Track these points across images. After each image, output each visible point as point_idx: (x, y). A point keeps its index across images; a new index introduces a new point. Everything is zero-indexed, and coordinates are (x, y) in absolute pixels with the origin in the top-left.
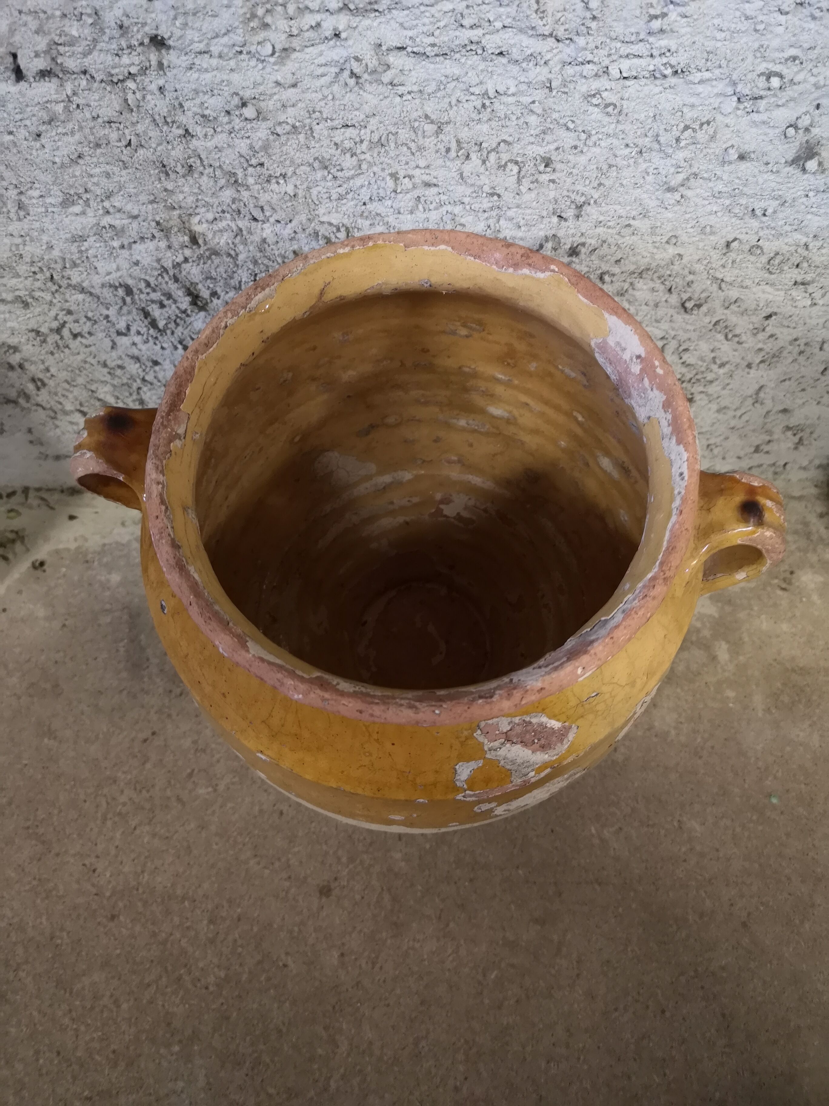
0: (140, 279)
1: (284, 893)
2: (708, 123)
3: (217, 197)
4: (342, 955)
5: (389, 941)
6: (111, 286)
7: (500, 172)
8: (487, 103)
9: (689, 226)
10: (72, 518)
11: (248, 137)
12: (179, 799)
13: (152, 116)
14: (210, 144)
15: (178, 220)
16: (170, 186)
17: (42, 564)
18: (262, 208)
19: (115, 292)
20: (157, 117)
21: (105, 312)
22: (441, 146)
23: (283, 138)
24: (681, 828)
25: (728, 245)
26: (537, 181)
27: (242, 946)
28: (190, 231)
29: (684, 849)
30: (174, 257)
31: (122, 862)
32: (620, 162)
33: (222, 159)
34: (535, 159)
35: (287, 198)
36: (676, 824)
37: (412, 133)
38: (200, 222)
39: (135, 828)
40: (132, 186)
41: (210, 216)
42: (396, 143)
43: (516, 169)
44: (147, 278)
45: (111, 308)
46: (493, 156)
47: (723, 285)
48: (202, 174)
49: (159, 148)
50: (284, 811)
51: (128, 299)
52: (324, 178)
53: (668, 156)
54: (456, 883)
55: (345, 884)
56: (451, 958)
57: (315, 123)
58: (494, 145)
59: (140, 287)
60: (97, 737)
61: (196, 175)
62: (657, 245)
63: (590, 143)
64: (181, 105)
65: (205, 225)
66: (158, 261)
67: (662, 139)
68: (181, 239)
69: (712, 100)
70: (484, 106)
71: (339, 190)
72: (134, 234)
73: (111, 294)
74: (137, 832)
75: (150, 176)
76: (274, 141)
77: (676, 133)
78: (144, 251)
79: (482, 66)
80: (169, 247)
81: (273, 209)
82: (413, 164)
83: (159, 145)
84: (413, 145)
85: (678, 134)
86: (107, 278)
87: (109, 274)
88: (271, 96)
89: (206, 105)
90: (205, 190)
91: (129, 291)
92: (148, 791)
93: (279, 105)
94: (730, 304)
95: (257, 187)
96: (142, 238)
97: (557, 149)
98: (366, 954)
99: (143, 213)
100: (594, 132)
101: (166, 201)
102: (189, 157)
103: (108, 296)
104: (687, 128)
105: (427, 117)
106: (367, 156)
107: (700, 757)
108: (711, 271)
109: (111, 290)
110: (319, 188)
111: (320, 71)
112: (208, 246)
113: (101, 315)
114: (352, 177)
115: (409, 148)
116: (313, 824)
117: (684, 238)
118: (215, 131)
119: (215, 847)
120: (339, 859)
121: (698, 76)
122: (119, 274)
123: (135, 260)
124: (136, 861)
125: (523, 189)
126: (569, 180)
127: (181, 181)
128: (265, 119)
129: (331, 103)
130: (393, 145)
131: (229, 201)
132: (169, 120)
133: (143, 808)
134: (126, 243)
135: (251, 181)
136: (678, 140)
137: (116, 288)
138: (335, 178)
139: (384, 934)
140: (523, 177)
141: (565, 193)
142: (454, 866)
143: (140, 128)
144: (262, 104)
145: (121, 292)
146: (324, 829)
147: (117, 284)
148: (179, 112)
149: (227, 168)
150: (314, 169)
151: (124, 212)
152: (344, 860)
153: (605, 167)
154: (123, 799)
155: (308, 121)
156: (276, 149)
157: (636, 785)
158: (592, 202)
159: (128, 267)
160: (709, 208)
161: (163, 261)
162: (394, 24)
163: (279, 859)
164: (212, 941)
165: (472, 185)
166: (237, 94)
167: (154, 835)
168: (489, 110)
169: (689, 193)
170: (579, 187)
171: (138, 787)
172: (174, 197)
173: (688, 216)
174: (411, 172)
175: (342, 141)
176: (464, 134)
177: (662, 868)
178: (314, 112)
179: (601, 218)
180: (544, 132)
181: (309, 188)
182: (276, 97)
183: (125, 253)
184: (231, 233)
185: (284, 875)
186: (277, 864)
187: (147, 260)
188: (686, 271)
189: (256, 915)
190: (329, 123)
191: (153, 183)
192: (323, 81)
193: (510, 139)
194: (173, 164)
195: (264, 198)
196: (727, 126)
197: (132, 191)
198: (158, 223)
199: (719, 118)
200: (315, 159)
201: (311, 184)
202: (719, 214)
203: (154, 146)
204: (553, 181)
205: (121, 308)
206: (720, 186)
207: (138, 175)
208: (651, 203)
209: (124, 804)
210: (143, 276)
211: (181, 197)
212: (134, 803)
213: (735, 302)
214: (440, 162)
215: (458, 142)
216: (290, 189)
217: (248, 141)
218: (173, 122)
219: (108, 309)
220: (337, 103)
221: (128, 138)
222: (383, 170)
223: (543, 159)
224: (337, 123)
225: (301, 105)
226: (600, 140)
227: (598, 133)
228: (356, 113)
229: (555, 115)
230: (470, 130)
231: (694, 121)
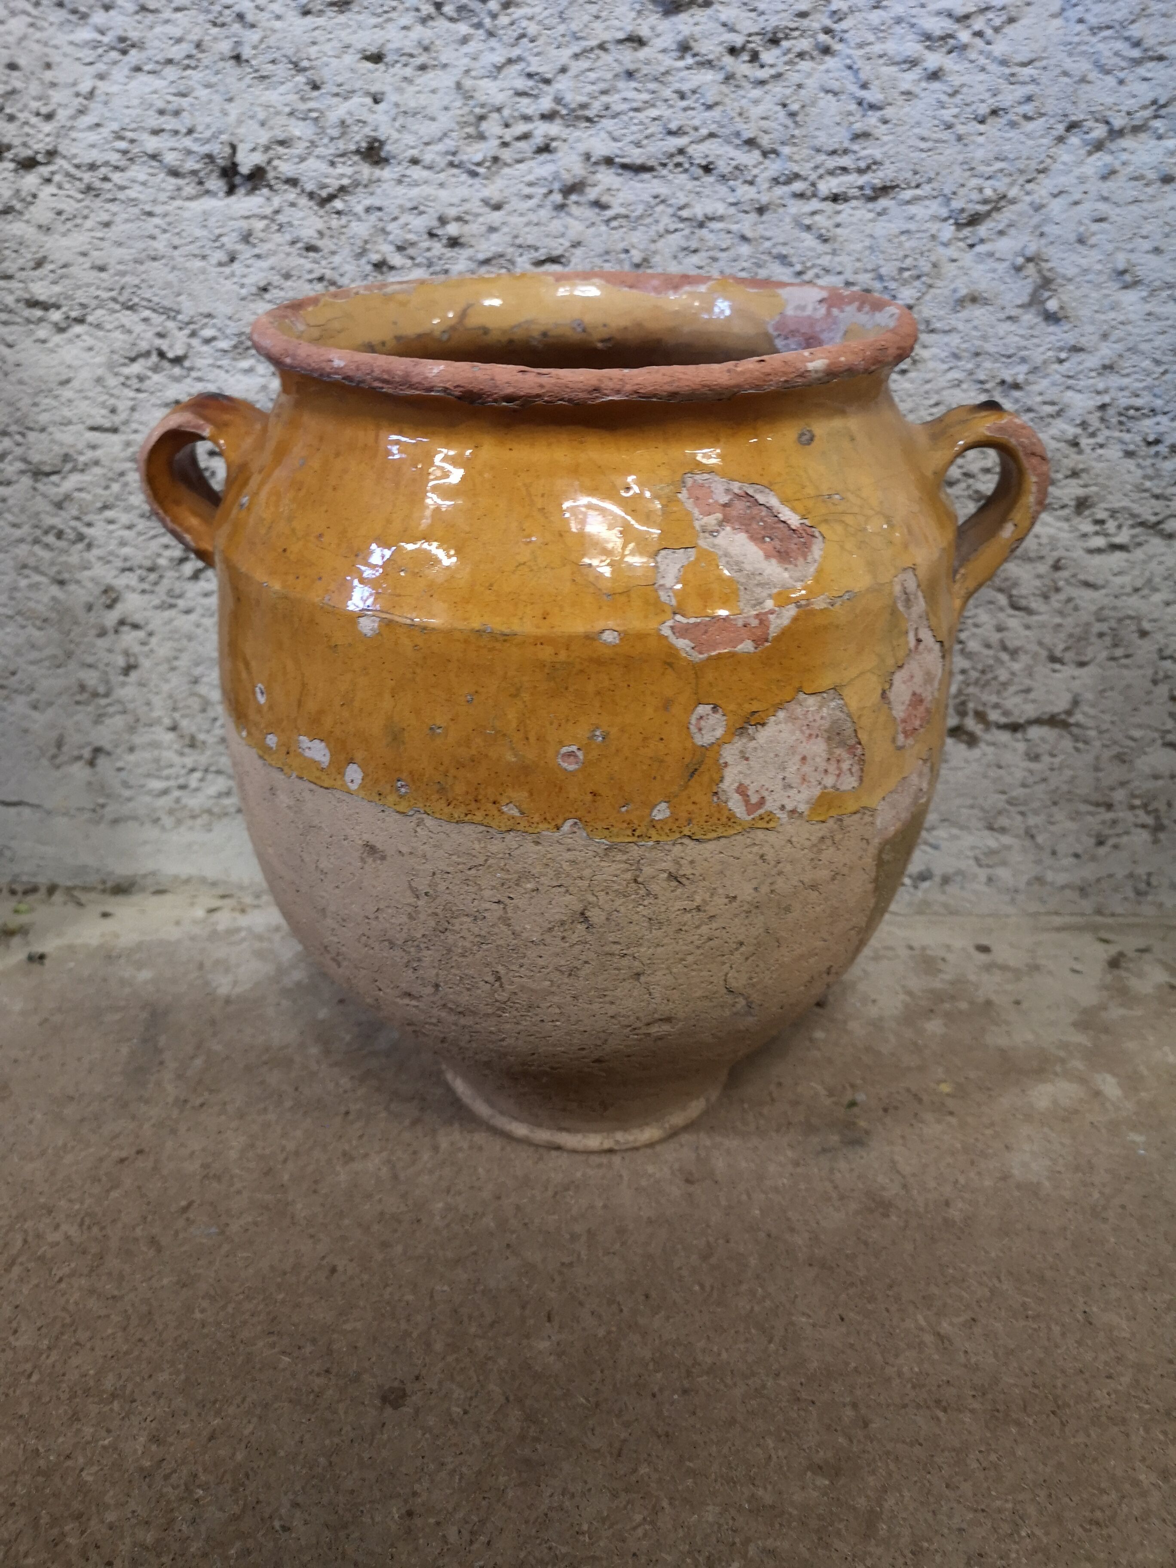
1: (312, 1397)
2: (929, 252)
4: (410, 1514)
5: (510, 1494)
10: (105, 915)
12: (153, 1241)
13: (352, 244)
17: (42, 957)
24: (1090, 1324)
27: (205, 1487)
29: (1103, 1358)
50: (340, 1268)
54: (654, 1395)
55: (435, 1387)
56: (640, 1532)
57: (517, 253)
60: (43, 1153)
64: (384, 229)
69: (928, 225)
77: (897, 263)
79: (690, 185)
88: (477, 215)
89: (409, 227)
92: (103, 1228)
98: (459, 1515)
100: (809, 265)
104: (906, 256)
107: (1105, 1220)
111: (528, 190)
116: (389, 1289)
118: (414, 263)
119: (198, 1315)
120: (428, 1345)
121: (908, 194)
124: (44, 1330)
128: (467, 245)
132: (369, 245)
133: (85, 1252)
139: (502, 1479)
142: (651, 1366)
144: (466, 226)
146: (410, 1297)
148: (380, 237)
152: (438, 1347)
155: (510, 250)
157: (993, 1255)
162: (603, 135)
163: (314, 1341)
164: (147, 1475)
166: (440, 210)
167: (92, 1292)
171: (87, 1221)
177: (1065, 1386)
178: (518, 237)
182: (481, 220)
185: (317, 1366)
186: (309, 1348)
189: (246, 1432)
192: (531, 203)
206: (957, 341)
209: (54, 1245)
212: (72, 1244)
224: (541, 255)
225: (505, 229)
226: (817, 276)
227: (813, 266)
228: (561, 240)
229: (768, 244)
230: (680, 263)
231: (913, 249)
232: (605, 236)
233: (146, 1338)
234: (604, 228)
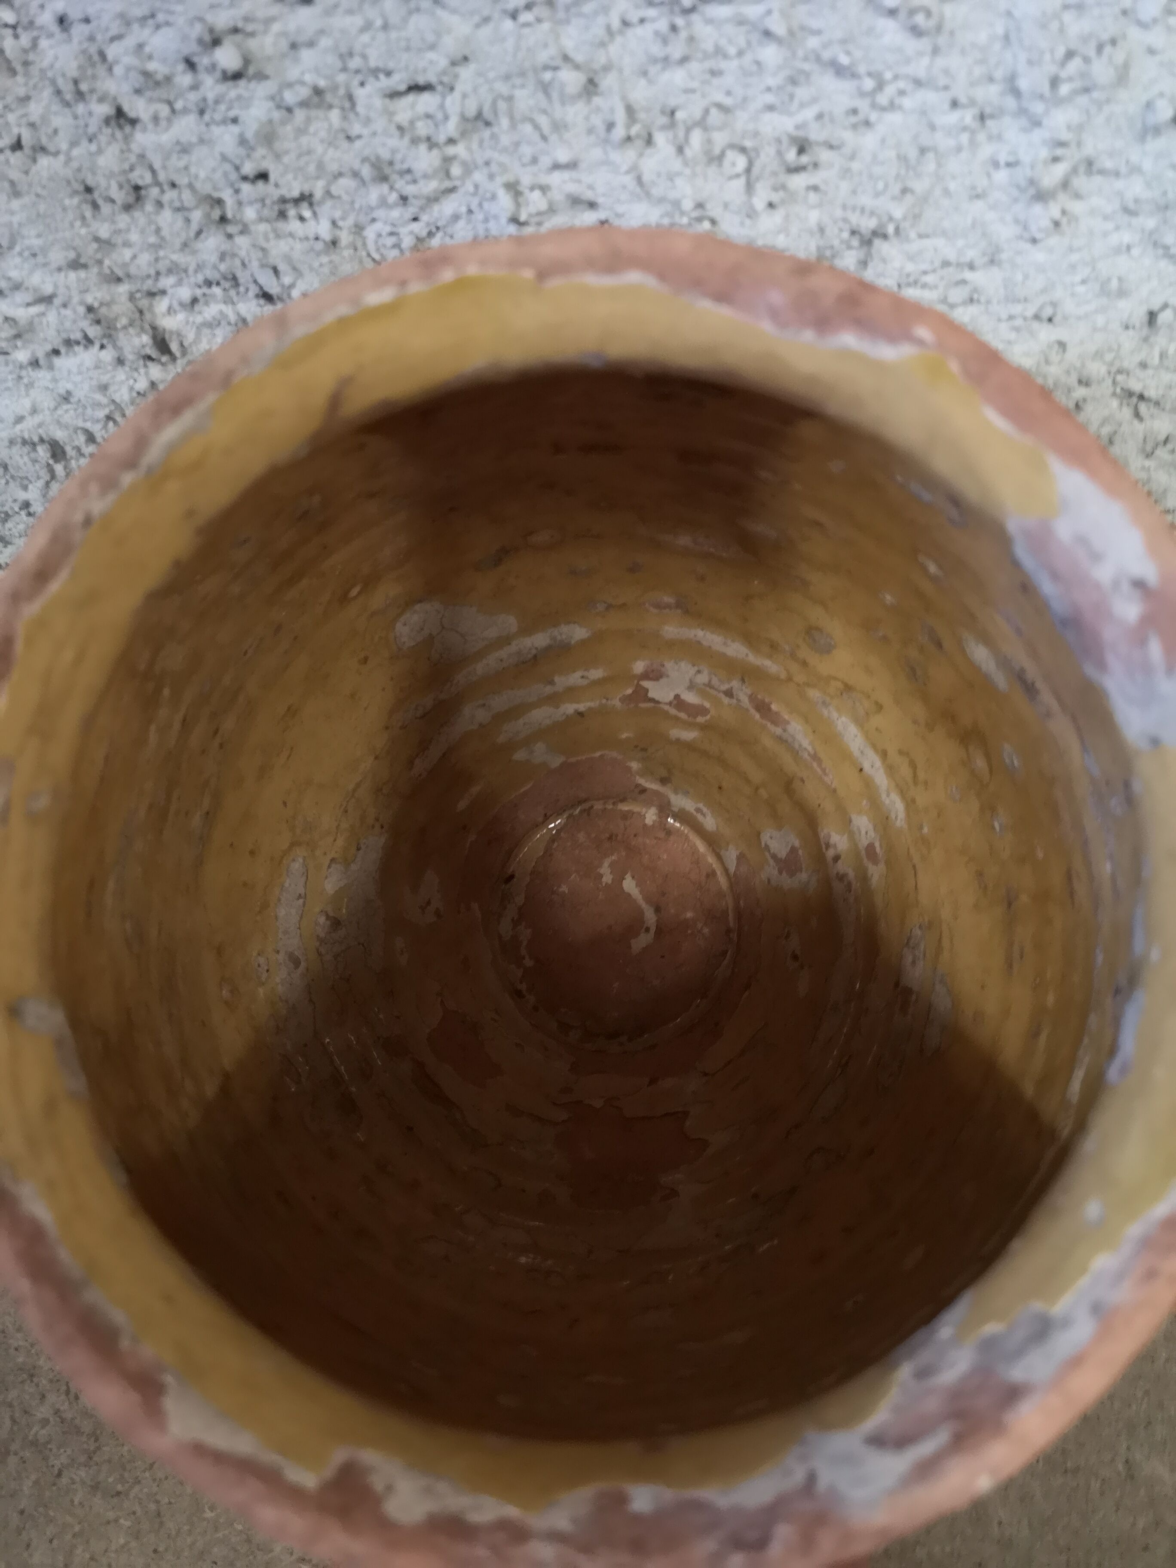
0: (76, 429)
2: (1113, 42)
3: (194, 252)
6: (24, 442)
7: (712, 170)
8: (680, 21)
9: (1078, 278)
11: (235, 121)
13: (53, 82)
14: (166, 138)
15: (129, 305)
16: (104, 231)
18: (276, 271)
19: (33, 455)
20: (60, 82)
21: (23, 496)
22: (598, 121)
23: (300, 115)
24: (1132, 1477)
25: (1152, 317)
26: (783, 187)
28: (154, 328)
29: (1141, 1523)
30: (131, 382)
31: (28, 1546)
32: (944, 142)
33: (193, 170)
34: (779, 141)
35: (319, 246)
36: (1120, 1467)
37: (540, 95)
38: (170, 311)
39: (59, 1475)
40: (33, 233)
41: (185, 293)
42: (512, 118)
43: (741, 162)
44: (88, 425)
45: (30, 487)
46: (697, 138)
47: (1143, 408)
48: (159, 204)
49: (75, 152)
51: (59, 468)
52: (383, 203)
53: (1037, 123)
57: (356, 82)
58: (698, 114)
59: (76, 443)
61: (149, 207)
62: (1019, 322)
63: (883, 99)
64: (102, 55)
65: (181, 316)
66: (104, 388)
67: (1023, 84)
68: (137, 341)
70: (674, 28)
71: (415, 227)
72: (51, 333)
73: (26, 459)
74: (64, 1481)
75: (64, 209)
76: (283, 123)
77: (1050, 69)
78: (75, 370)
80: (120, 361)
81: (295, 269)
82: (545, 161)
83: (74, 144)
84: (543, 121)
85: (1052, 69)
86: (19, 427)
87: (20, 419)
88: (269, 21)
89: (147, 49)
90: (168, 238)
91: (57, 451)
93: (284, 44)
94: (1157, 445)
95: (263, 227)
96: (69, 343)
97: (820, 117)
99: (62, 291)
100: (888, 75)
101: (100, 262)
102: (132, 169)
103: (21, 462)
104: (1070, 55)
105: (566, 58)
106: (459, 150)
108: (1120, 378)
109: (26, 449)
110: (378, 226)
112: (189, 357)
113: (15, 501)
114: (434, 199)
115: (537, 127)
117: (1069, 307)
118: (173, 111)
122: (37, 419)
123: (62, 391)
124: (55, 1542)
125: (759, 203)
126: (845, 187)
127: (123, 220)
128: (261, 76)
129: (381, 36)
130: (505, 122)
131: (214, 258)
132: (84, 87)
133: (79, 1432)
134: (40, 354)
135: (250, 213)
136: (1055, 82)
137: (34, 445)
138: (404, 199)
140: (758, 179)
141: (839, 213)
143: (35, 110)
144: (252, 44)
145: (43, 452)
147: (36, 439)
148: (101, 70)
149: (205, 188)
150: (363, 182)
151: (27, 289)
153: (913, 154)
154: (43, 1411)
155: (341, 78)
156: (287, 141)
158: (891, 229)
159: (52, 405)
160: (1115, 239)
161: (112, 389)
165: (661, 200)
166: (201, 19)
168: (683, 34)
169: (1077, 207)
170: (866, 200)
172: (114, 256)
173: (1075, 257)
174: (544, 179)
175: (412, 122)
176: (640, 93)
178: (351, 54)
179: (910, 267)
180: (793, 81)
181: (359, 229)
182: (276, 27)
183: (42, 376)
184: (228, 328)
187: (82, 390)
188: (1073, 380)
190: (385, 82)
191: (72, 225)
193: (728, 101)
194: (103, 183)
195: (278, 249)
196: (1151, 51)
197: (36, 242)
198: (90, 309)
199: (1134, 33)
200: (365, 160)
201: (363, 219)
202: (1135, 252)
203: (64, 146)
204: (815, 188)
205: (47, 484)
206: (1135, 188)
207: (42, 208)
208: (1005, 232)
209: (45, 1422)
210: (81, 424)
211: (127, 254)
213: (1166, 441)
214: (597, 153)
215: (630, 111)
216: (324, 229)
217: (235, 129)
218: (92, 91)
219: (25, 488)
220: (394, 35)
221: (16, 131)
222: (491, 177)
223: (794, 140)
224: (399, 81)
225: (325, 42)
226: (902, 93)
227: (896, 77)
228: (431, 55)
229: (813, 42)
230: (651, 82)
231: (1085, 39)
232: (510, 44)
233: (161, 1549)
234: (508, 24)
